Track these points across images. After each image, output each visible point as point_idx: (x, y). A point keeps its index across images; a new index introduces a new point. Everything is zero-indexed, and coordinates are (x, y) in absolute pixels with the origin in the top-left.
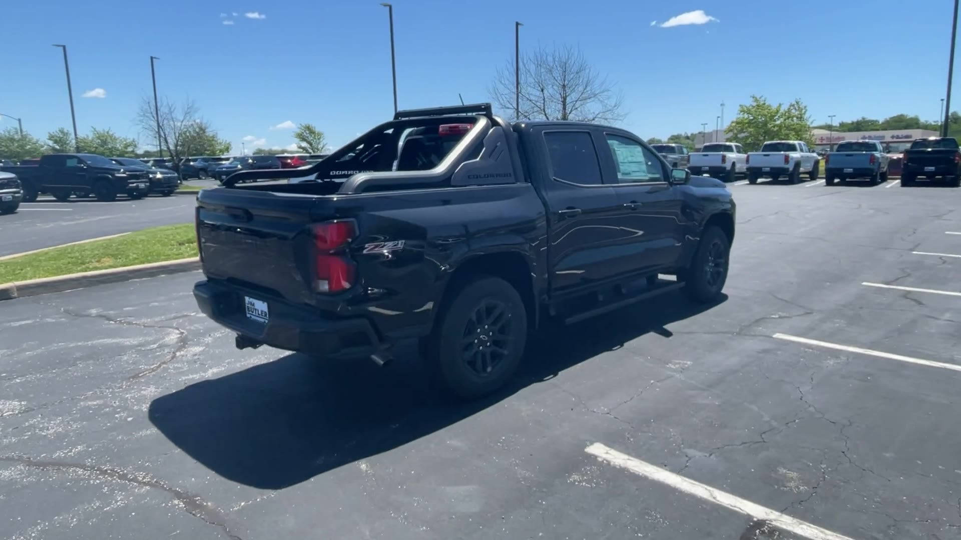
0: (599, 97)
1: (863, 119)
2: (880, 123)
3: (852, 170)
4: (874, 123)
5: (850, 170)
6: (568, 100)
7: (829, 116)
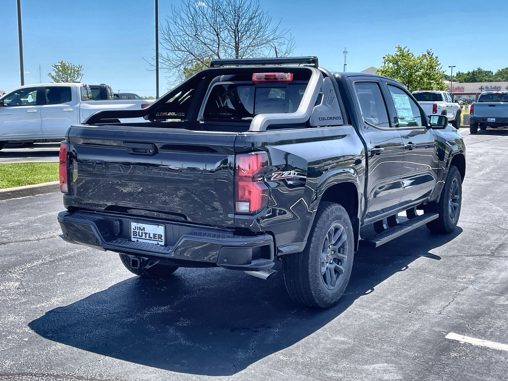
0: (271, 43)
1: (479, 69)
2: (494, 74)
3: (495, 119)
4: (488, 73)
5: (493, 120)
6: (241, 45)
7: (450, 67)
